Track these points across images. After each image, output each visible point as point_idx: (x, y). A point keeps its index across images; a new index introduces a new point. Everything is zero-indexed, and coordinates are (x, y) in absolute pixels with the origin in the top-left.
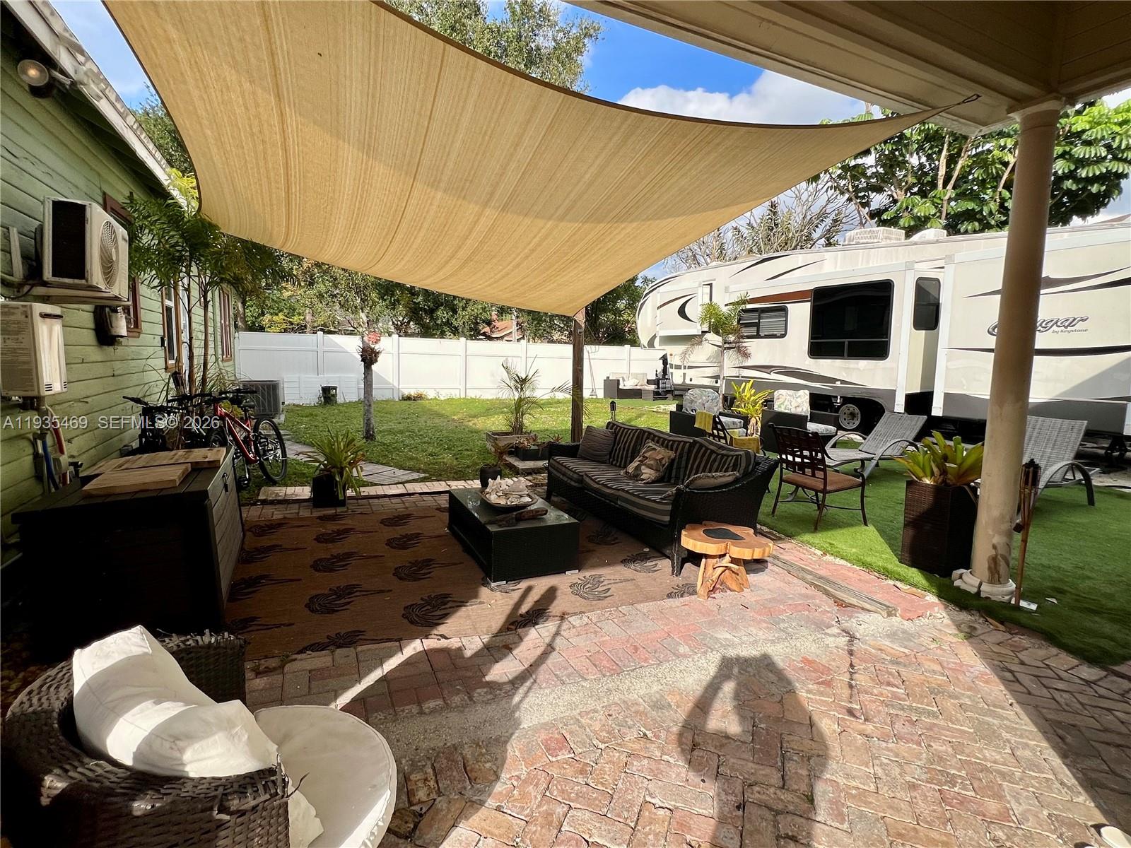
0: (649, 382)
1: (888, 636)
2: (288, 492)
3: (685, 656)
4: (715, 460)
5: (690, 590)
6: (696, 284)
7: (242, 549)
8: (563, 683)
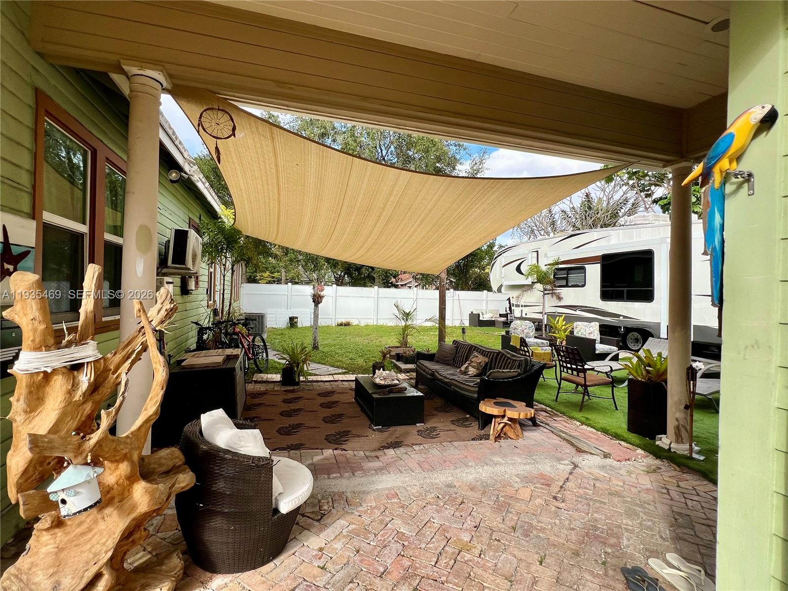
0: (501, 316)
1: (600, 467)
2: (268, 377)
3: (471, 466)
4: (509, 363)
5: (487, 437)
6: (528, 251)
7: (245, 404)
8: (401, 472)
